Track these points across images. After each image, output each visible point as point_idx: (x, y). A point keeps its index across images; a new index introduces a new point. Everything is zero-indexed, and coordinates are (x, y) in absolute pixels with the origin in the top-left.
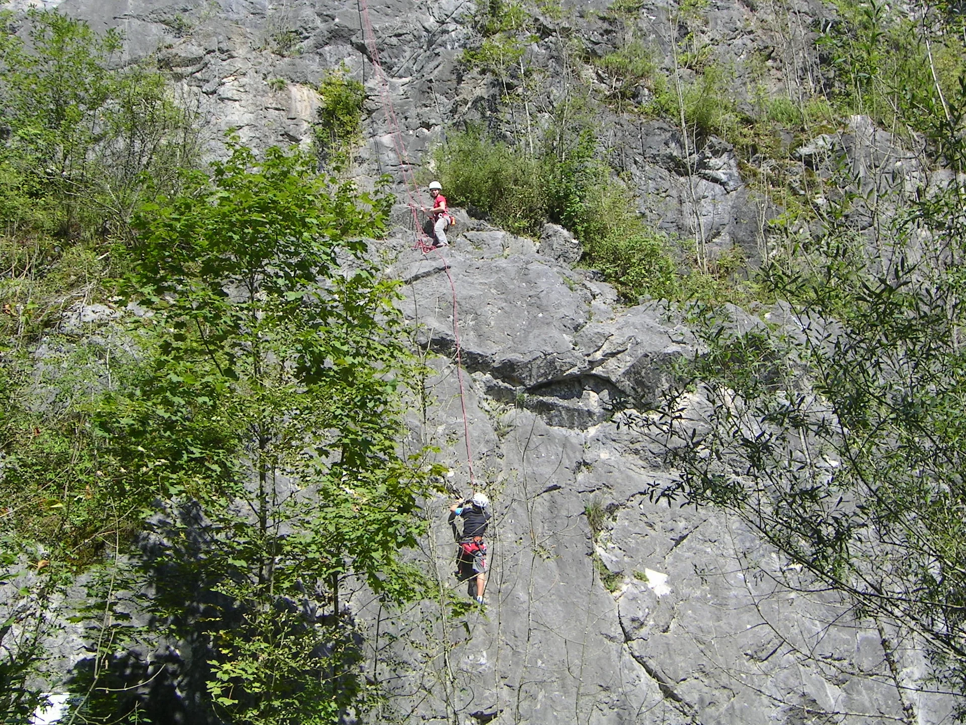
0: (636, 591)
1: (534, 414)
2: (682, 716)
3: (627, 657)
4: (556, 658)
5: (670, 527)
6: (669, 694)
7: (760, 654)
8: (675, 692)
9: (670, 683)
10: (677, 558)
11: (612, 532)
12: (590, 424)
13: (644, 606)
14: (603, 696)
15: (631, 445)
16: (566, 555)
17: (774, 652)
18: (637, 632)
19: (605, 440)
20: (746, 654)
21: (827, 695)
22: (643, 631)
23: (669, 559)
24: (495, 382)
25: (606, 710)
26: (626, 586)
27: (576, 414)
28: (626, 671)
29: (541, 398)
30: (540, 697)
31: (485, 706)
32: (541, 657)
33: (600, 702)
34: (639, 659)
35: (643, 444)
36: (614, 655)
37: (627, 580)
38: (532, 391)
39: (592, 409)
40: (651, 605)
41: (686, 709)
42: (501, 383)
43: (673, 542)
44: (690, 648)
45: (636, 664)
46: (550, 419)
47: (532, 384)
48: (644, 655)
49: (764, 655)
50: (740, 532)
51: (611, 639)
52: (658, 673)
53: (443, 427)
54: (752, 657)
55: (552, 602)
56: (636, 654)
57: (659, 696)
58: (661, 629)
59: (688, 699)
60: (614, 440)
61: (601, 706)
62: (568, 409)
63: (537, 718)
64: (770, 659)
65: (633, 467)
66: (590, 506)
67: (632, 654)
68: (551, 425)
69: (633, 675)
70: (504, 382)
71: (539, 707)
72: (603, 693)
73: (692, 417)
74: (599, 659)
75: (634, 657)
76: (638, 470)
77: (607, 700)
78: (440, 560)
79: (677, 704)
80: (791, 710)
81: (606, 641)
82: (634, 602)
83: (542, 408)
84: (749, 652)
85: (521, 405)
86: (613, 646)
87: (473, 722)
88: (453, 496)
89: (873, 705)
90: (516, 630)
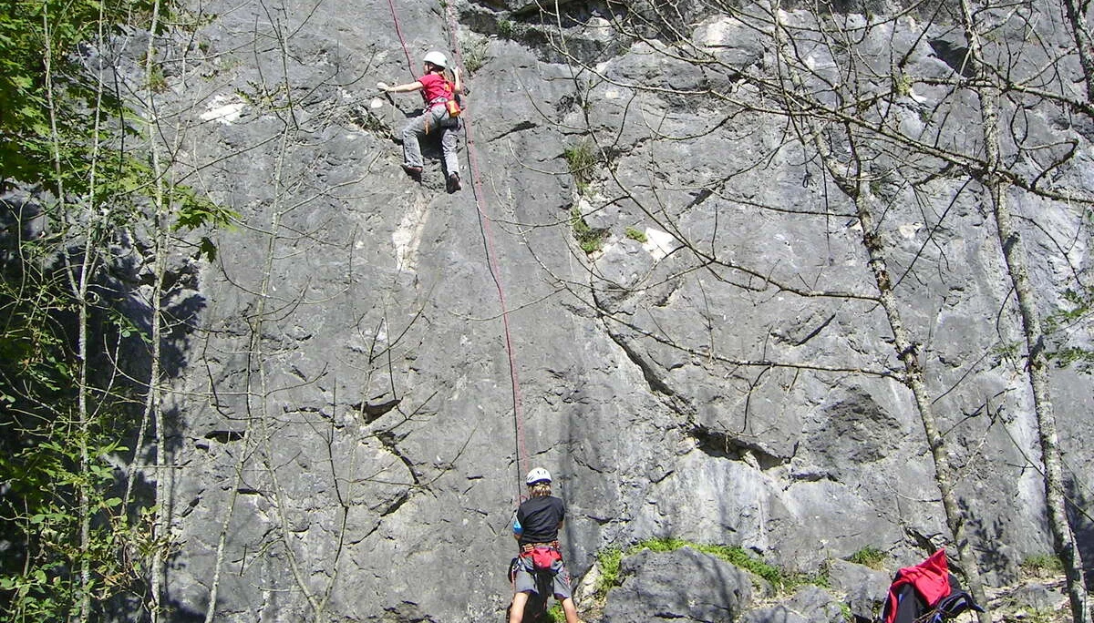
0: (622, 252)
1: (525, 47)
2: (674, 415)
3: (600, 336)
4: (490, 334)
5: (690, 179)
6: (656, 385)
7: (794, 335)
8: (665, 382)
9: (659, 370)
10: (695, 217)
11: (605, 183)
12: (599, 59)
13: (631, 271)
14: (554, 385)
15: (647, 81)
16: (531, 208)
17: (816, 332)
18: (618, 304)
19: (614, 76)
20: (775, 335)
21: (889, 391)
22: (627, 304)
23: (685, 218)
24: (471, 6)
25: (558, 404)
26: (609, 248)
27: (580, 46)
28: (597, 354)
29: (533, 26)
30: (459, 384)
31: (372, 395)
32: (467, 332)
33: (549, 392)
34: (618, 339)
35: (662, 78)
36: (580, 333)
37: (613, 238)
38: (521, 16)
39: (601, 40)
40: (642, 270)
41: (680, 405)
42: (478, 8)
43: (693, 198)
44: (692, 324)
45: (614, 346)
46: (545, 54)
47: (518, 7)
48: (625, 333)
49: (800, 336)
50: (786, 184)
51: (577, 311)
52: (642, 357)
53: (385, 53)
54: (783, 339)
55: (501, 265)
56: (615, 332)
57: (643, 388)
58: (654, 301)
59: (681, 391)
60: (626, 76)
61: (551, 399)
62: (568, 40)
63: (450, 413)
64: (809, 341)
65: (648, 107)
66: (576, 150)
67: (609, 332)
68: (548, 62)
69: (607, 360)
70: (482, 6)
71: (456, 397)
72: (555, 381)
73: (730, 44)
74: (555, 336)
75: (612, 336)
76: (655, 111)
77: (560, 390)
78: (353, 213)
79: (667, 398)
80: (834, 408)
81: (568, 314)
82: (615, 265)
83: (534, 39)
84: (779, 331)
85: (505, 34)
86: (580, 321)
87: (356, 416)
88: (380, 133)
89: (955, 405)
90: (438, 298)
